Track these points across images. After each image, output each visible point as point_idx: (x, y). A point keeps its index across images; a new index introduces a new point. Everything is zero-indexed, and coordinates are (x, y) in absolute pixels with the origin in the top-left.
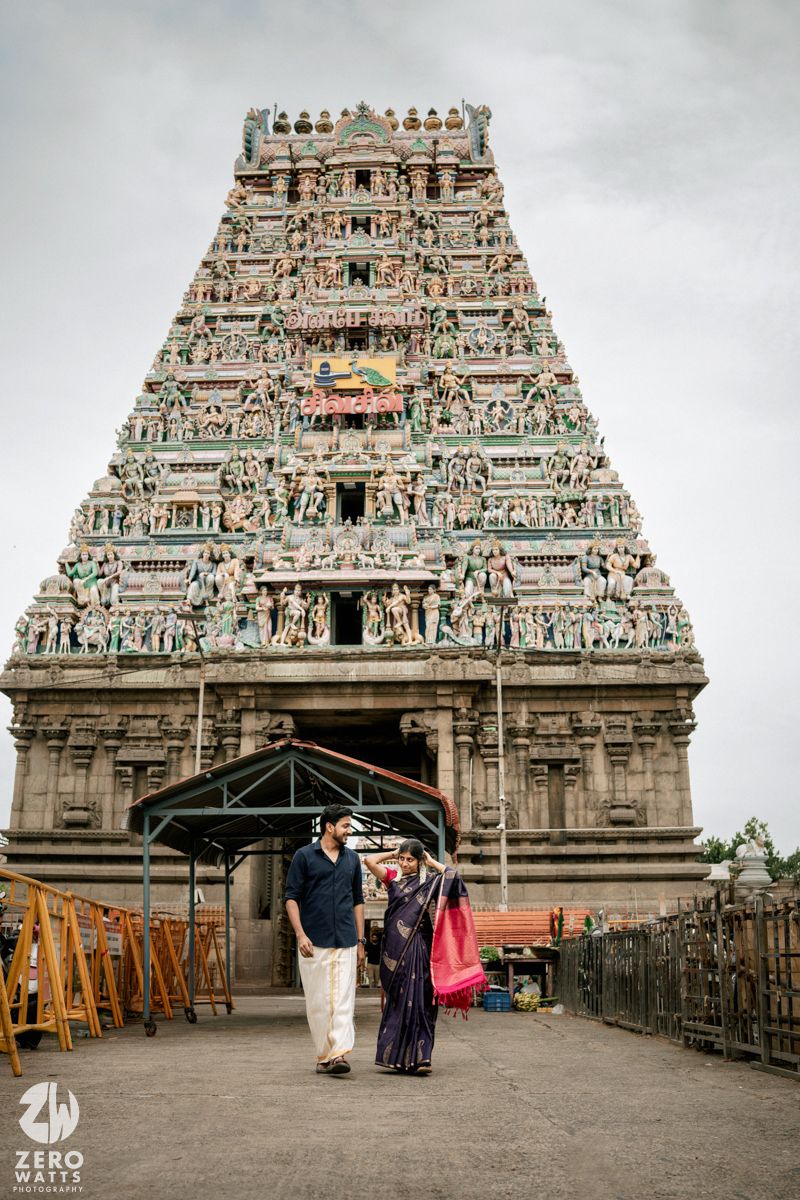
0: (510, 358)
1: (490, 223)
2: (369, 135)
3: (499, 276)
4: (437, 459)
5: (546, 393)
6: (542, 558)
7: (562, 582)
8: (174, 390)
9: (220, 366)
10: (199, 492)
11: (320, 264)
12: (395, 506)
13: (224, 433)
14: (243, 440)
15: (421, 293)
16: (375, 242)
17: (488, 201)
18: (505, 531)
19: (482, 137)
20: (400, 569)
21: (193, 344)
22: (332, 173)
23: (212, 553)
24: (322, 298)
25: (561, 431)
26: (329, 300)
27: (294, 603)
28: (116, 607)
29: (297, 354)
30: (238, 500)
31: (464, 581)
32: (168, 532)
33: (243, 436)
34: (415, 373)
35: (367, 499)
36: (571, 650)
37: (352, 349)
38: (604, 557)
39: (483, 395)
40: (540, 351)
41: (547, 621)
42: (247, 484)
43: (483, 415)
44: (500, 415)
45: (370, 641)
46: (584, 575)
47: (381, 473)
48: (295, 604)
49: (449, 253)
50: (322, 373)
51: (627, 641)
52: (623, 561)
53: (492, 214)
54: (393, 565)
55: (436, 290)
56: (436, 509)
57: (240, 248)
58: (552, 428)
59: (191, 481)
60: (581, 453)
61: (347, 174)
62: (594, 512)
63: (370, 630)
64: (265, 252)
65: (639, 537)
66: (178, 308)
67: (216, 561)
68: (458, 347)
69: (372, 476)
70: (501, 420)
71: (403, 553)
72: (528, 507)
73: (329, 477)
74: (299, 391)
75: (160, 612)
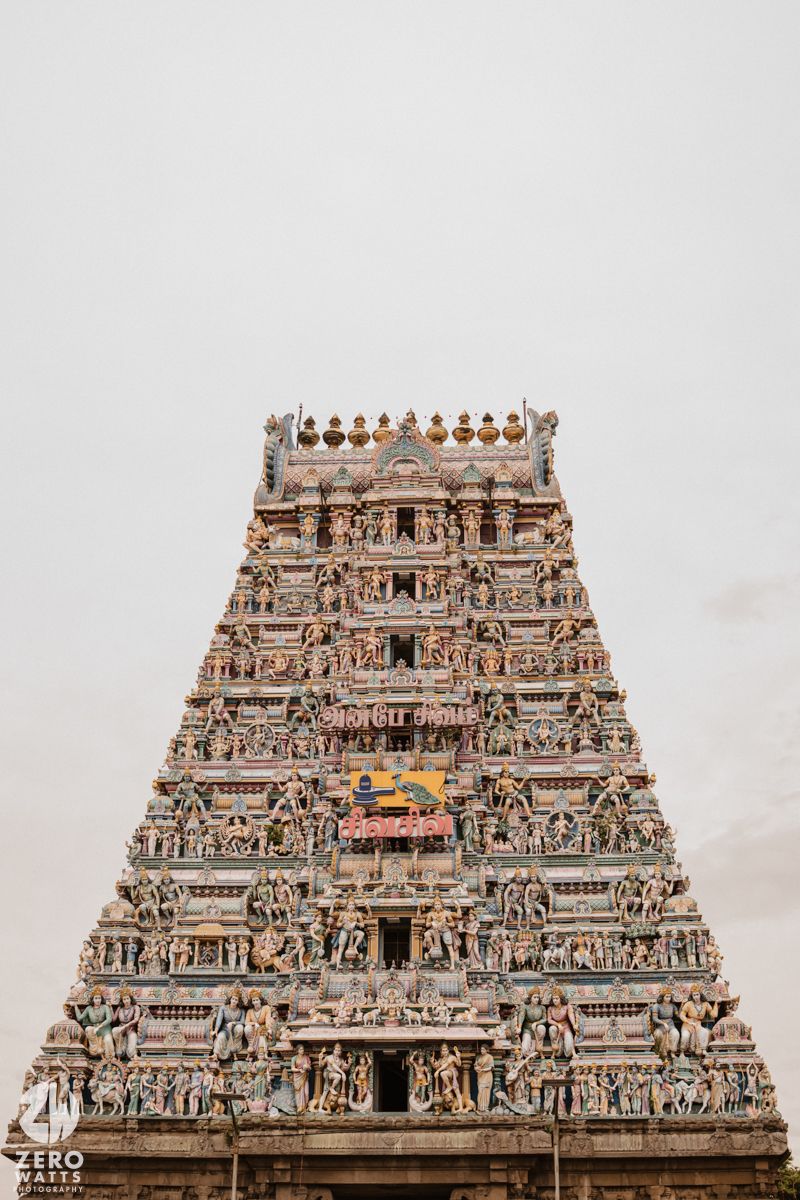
0: (576, 756)
1: (555, 574)
2: (412, 461)
3: (565, 648)
4: (492, 885)
5: (617, 800)
6: (608, 1006)
7: (630, 1036)
8: (192, 793)
9: (243, 764)
10: (224, 924)
11: (358, 636)
12: (444, 947)
13: (249, 849)
14: (272, 858)
15: (474, 670)
16: (421, 607)
17: (553, 546)
18: (567, 974)
19: (546, 462)
20: (450, 1025)
21: (211, 732)
22: (369, 512)
23: (240, 998)
24: (360, 682)
25: (633, 849)
26: (369, 685)
27: (335, 1066)
28: (136, 1062)
29: (332, 750)
30: (267, 934)
31: (521, 1035)
32: (190, 971)
33: (272, 854)
34: (467, 778)
35: (413, 937)
36: (639, 1116)
37: (395, 749)
38: (678, 1005)
39: (544, 804)
40: (611, 745)
41: (612, 1082)
42: (278, 912)
43: (544, 829)
44: (563, 830)
45: (417, 1106)
46: (656, 1026)
47: (428, 909)
48: (334, 1063)
49: (505, 616)
50: (362, 788)
51: (702, 1104)
52: (698, 1010)
53: (557, 565)
54: (443, 1020)
55: (491, 666)
56: (489, 949)
57: (263, 607)
58: (623, 845)
59: (215, 910)
60: (654, 877)
61: (386, 514)
62: (667, 949)
63: (416, 1095)
64: (292, 615)
65: (718, 980)
66: (191, 686)
67: (245, 1007)
68: (516, 742)
69: (419, 912)
70: (564, 836)
71: (453, 1004)
72: (593, 946)
73: (370, 913)
74: (335, 802)
75: (186, 1069)
